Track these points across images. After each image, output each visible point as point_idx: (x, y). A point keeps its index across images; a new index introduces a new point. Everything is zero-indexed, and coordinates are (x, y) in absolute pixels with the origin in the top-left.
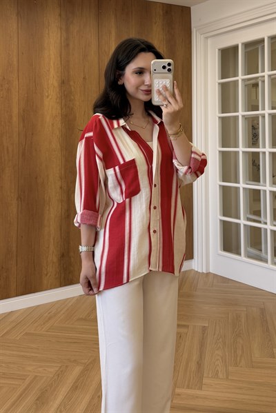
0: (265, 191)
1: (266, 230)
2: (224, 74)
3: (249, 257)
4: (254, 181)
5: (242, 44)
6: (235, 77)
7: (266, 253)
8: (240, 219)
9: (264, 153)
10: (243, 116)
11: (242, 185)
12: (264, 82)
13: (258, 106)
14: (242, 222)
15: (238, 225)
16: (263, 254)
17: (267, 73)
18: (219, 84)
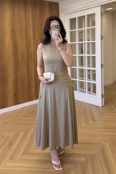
0: (85, 69)
1: (85, 82)
2: (71, 29)
3: (80, 91)
4: (81, 66)
5: (78, 17)
6: (75, 29)
7: (86, 90)
8: (77, 79)
9: (85, 56)
10: (78, 43)
11: (78, 67)
12: (85, 31)
13: (83, 39)
14: (78, 80)
15: (76, 81)
16: (84, 90)
17: (86, 28)
18: (70, 32)
